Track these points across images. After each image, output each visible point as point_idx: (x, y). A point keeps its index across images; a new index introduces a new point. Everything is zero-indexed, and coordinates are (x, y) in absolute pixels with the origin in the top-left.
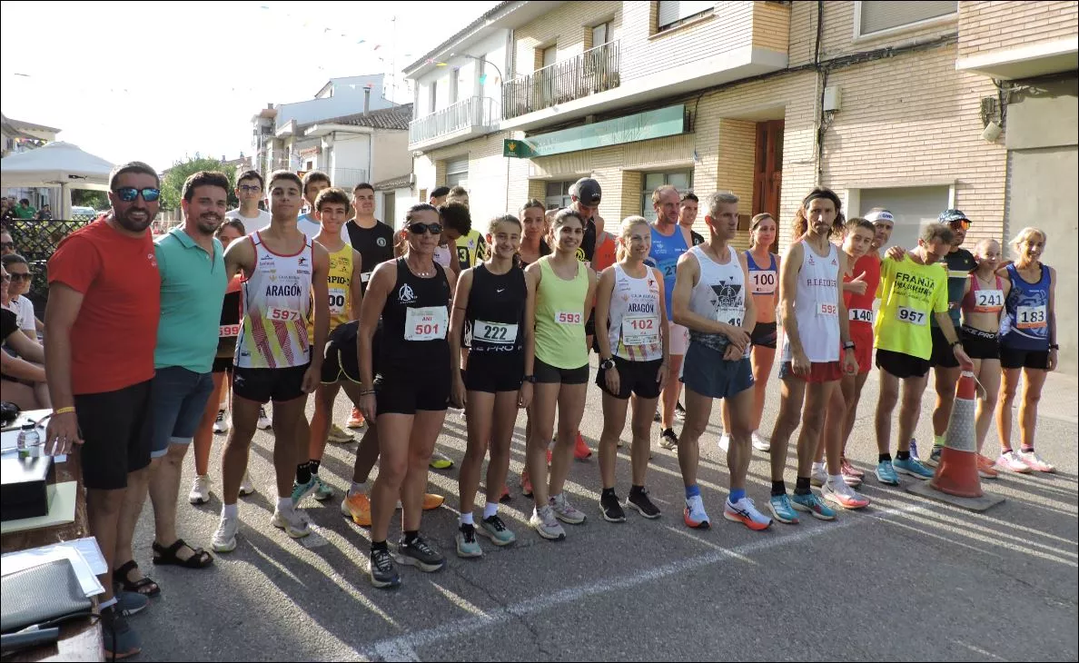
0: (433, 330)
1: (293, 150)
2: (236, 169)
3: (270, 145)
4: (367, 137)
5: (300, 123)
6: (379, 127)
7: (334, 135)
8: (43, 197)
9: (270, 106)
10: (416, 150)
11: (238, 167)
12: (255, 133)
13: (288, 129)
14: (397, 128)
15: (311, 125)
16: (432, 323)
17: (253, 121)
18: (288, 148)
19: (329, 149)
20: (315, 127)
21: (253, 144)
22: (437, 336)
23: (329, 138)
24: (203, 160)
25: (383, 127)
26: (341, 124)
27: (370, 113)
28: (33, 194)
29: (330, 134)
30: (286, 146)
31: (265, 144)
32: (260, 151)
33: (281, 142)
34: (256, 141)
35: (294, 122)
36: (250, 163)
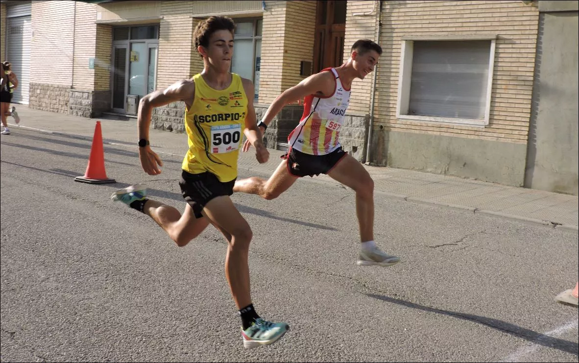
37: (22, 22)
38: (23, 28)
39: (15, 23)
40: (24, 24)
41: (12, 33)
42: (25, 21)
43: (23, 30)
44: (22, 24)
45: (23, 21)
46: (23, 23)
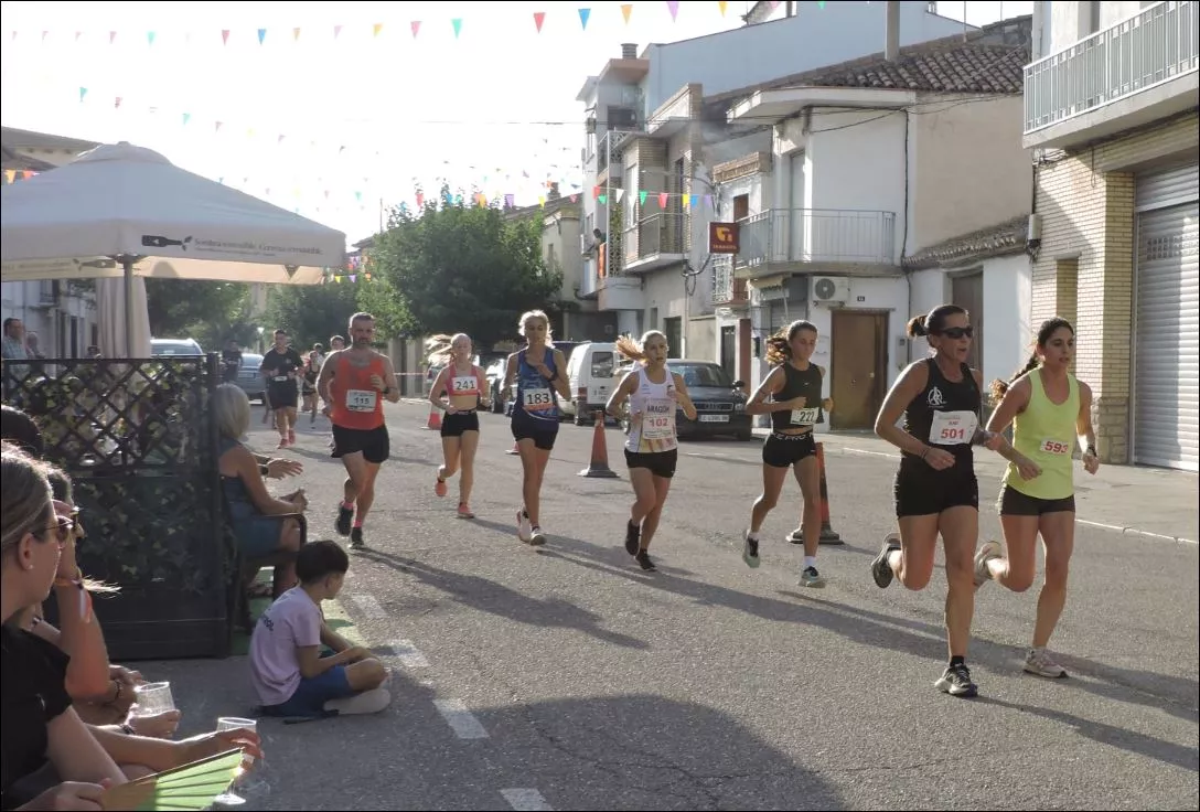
0: (958, 435)
1: (694, 167)
2: (543, 227)
3: (633, 158)
4: (898, 118)
5: (709, 92)
6: (929, 89)
7: (808, 115)
8: (74, 321)
9: (629, 49)
10: (1043, 146)
11: (549, 221)
12: (592, 125)
13: (680, 109)
14: (979, 90)
15: (747, 94)
16: (958, 428)
17: (585, 95)
18: (680, 162)
19: (795, 157)
20: (757, 100)
21: (585, 157)
22: (961, 441)
23: (794, 128)
24: (460, 209)
25: (940, 89)
26: (825, 84)
27: (902, 52)
28: (52, 313)
29: (796, 115)
30: (674, 158)
31: (618, 156)
32: (606, 174)
33: (662, 148)
34: (594, 150)
35: (695, 89)
36: (580, 210)
37: (1177, 222)
38: (1181, 240)
39: (1158, 229)
40: (1185, 228)
41: (1149, 259)
42: (1187, 220)
43: (1181, 247)
44: (1177, 230)
45: (1183, 218)
46: (1183, 225)
